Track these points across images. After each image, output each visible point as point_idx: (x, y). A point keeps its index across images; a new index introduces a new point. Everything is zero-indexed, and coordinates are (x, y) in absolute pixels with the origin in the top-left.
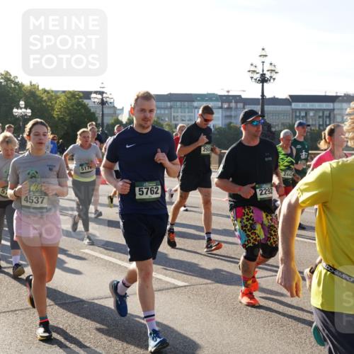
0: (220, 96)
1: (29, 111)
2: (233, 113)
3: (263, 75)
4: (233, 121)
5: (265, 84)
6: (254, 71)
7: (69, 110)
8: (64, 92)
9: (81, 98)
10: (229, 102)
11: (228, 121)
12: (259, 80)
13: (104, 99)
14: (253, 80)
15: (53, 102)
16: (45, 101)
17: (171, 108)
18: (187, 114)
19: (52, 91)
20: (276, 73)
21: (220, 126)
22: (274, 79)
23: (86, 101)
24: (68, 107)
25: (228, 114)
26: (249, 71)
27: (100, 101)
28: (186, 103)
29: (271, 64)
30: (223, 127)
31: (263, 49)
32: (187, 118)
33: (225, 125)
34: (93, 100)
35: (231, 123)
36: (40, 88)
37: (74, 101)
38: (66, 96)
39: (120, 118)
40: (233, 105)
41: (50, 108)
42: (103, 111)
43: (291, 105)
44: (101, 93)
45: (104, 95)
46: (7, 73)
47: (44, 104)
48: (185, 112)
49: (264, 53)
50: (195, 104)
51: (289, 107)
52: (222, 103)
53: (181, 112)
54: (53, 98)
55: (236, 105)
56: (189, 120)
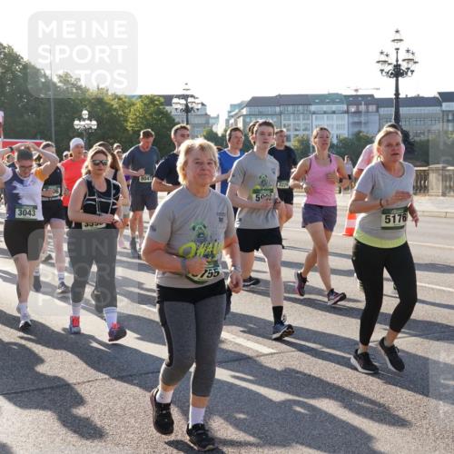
0: (345, 96)
1: (94, 123)
2: (363, 119)
3: (397, 67)
4: (363, 129)
5: (400, 79)
6: (385, 62)
7: (147, 120)
8: (141, 96)
9: (162, 104)
10: (358, 104)
11: (356, 130)
12: (392, 74)
13: (189, 105)
14: (384, 73)
15: (127, 111)
16: (115, 109)
17: (281, 114)
18: (302, 122)
19: (126, 97)
20: (416, 63)
21: (346, 136)
22: (412, 71)
23: (168, 109)
24: (145, 117)
25: (356, 119)
26: (378, 62)
27: (184, 107)
28: (300, 108)
29: (408, 51)
30: (350, 137)
31: (397, 32)
32: (302, 128)
33: (353, 135)
34: (174, 106)
35: (360, 132)
36: (110, 93)
37: (152, 109)
38: (142, 101)
39: (214, 129)
40: (363, 108)
41: (122, 119)
42: (187, 121)
43: (441, 106)
44: (185, 97)
45: (190, 100)
47: (115, 113)
48: (299, 119)
49: (398, 37)
50: (313, 108)
51: (439, 108)
52: (348, 106)
53: (294, 120)
54: (126, 105)
55: (367, 108)
56: (305, 130)
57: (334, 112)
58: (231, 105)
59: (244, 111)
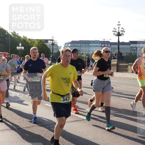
0: (101, 41)
1: (23, 47)
3: (119, 33)
5: (120, 36)
6: (115, 31)
7: (39, 47)
8: (37, 40)
9: (44, 42)
12: (117, 35)
13: (54, 43)
14: (115, 35)
15: (33, 44)
16: (29, 44)
17: (81, 46)
19: (32, 40)
20: (124, 32)
22: (123, 34)
23: (46, 44)
26: (113, 31)
27: (52, 43)
28: (87, 44)
29: (122, 28)
31: (119, 22)
34: (49, 43)
36: (28, 38)
37: (41, 44)
38: (38, 41)
39: (60, 50)
40: (106, 45)
42: (53, 48)
43: (130, 45)
44: (52, 40)
45: (54, 41)
46: (14, 32)
48: (86, 48)
49: (119, 24)
50: (91, 45)
51: (129, 46)
52: (101, 44)
53: (85, 48)
54: (33, 42)
55: (108, 45)
56: (88, 51)
57: (97, 46)
58: (65, 43)
59: (69, 45)
